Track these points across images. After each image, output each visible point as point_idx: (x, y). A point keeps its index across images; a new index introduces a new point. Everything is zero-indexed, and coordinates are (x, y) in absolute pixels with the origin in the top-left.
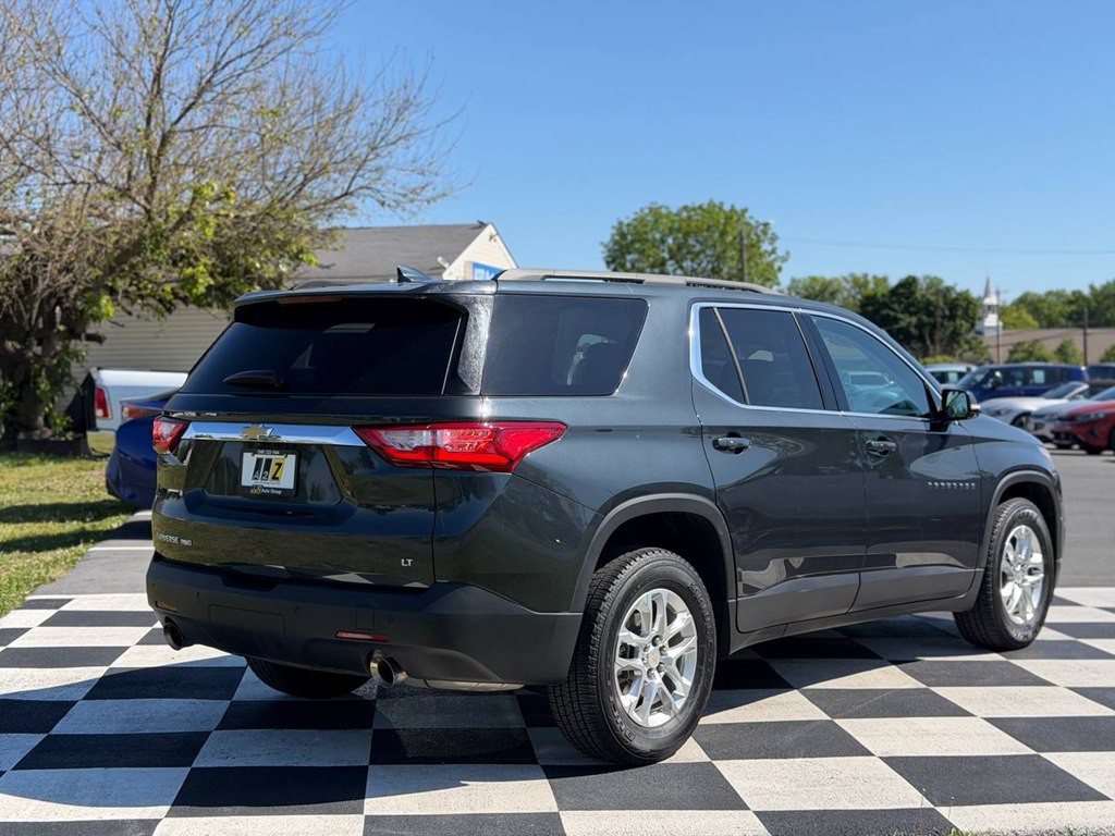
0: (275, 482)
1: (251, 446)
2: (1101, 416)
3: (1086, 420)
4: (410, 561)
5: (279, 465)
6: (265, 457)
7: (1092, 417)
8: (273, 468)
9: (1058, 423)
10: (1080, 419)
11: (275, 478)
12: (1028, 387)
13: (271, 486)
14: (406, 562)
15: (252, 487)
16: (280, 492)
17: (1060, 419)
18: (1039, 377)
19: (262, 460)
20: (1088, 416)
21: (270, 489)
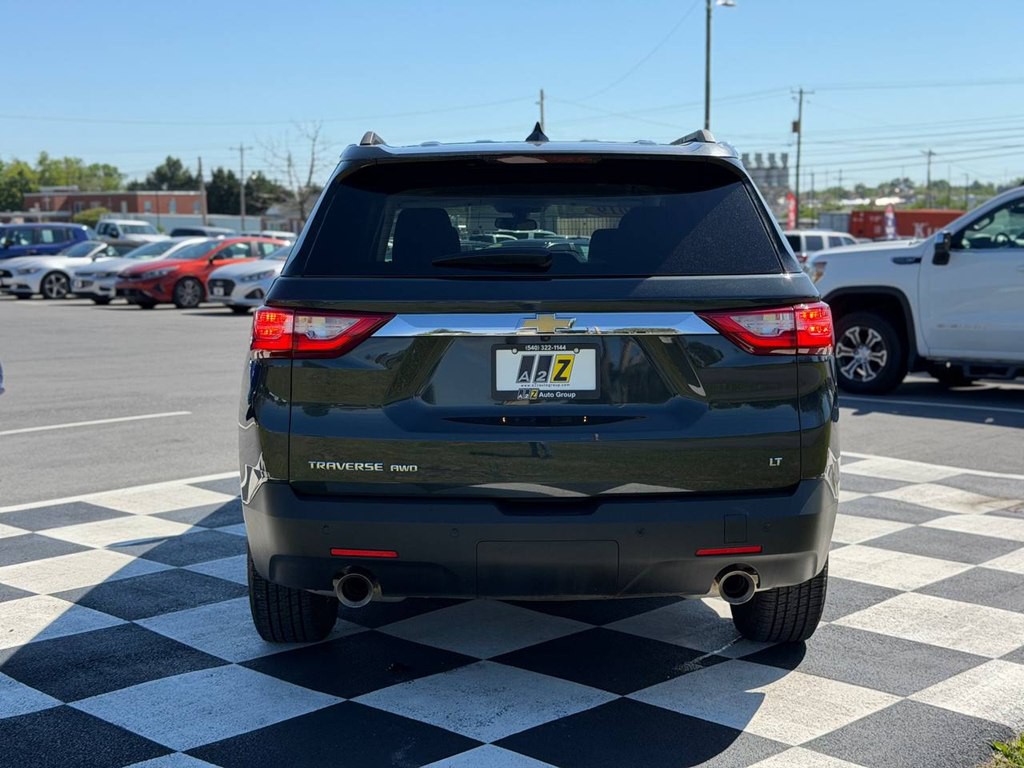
0: (561, 383)
1: (512, 343)
2: (165, 273)
3: (150, 277)
4: (779, 460)
5: (566, 363)
6: (538, 354)
7: (157, 273)
8: (555, 368)
9: (120, 280)
10: (145, 277)
11: (558, 378)
12: (38, 246)
13: (553, 388)
14: (775, 462)
15: (521, 392)
16: (573, 395)
17: (121, 276)
18: (48, 236)
19: (533, 357)
20: (152, 273)
21: (554, 392)
